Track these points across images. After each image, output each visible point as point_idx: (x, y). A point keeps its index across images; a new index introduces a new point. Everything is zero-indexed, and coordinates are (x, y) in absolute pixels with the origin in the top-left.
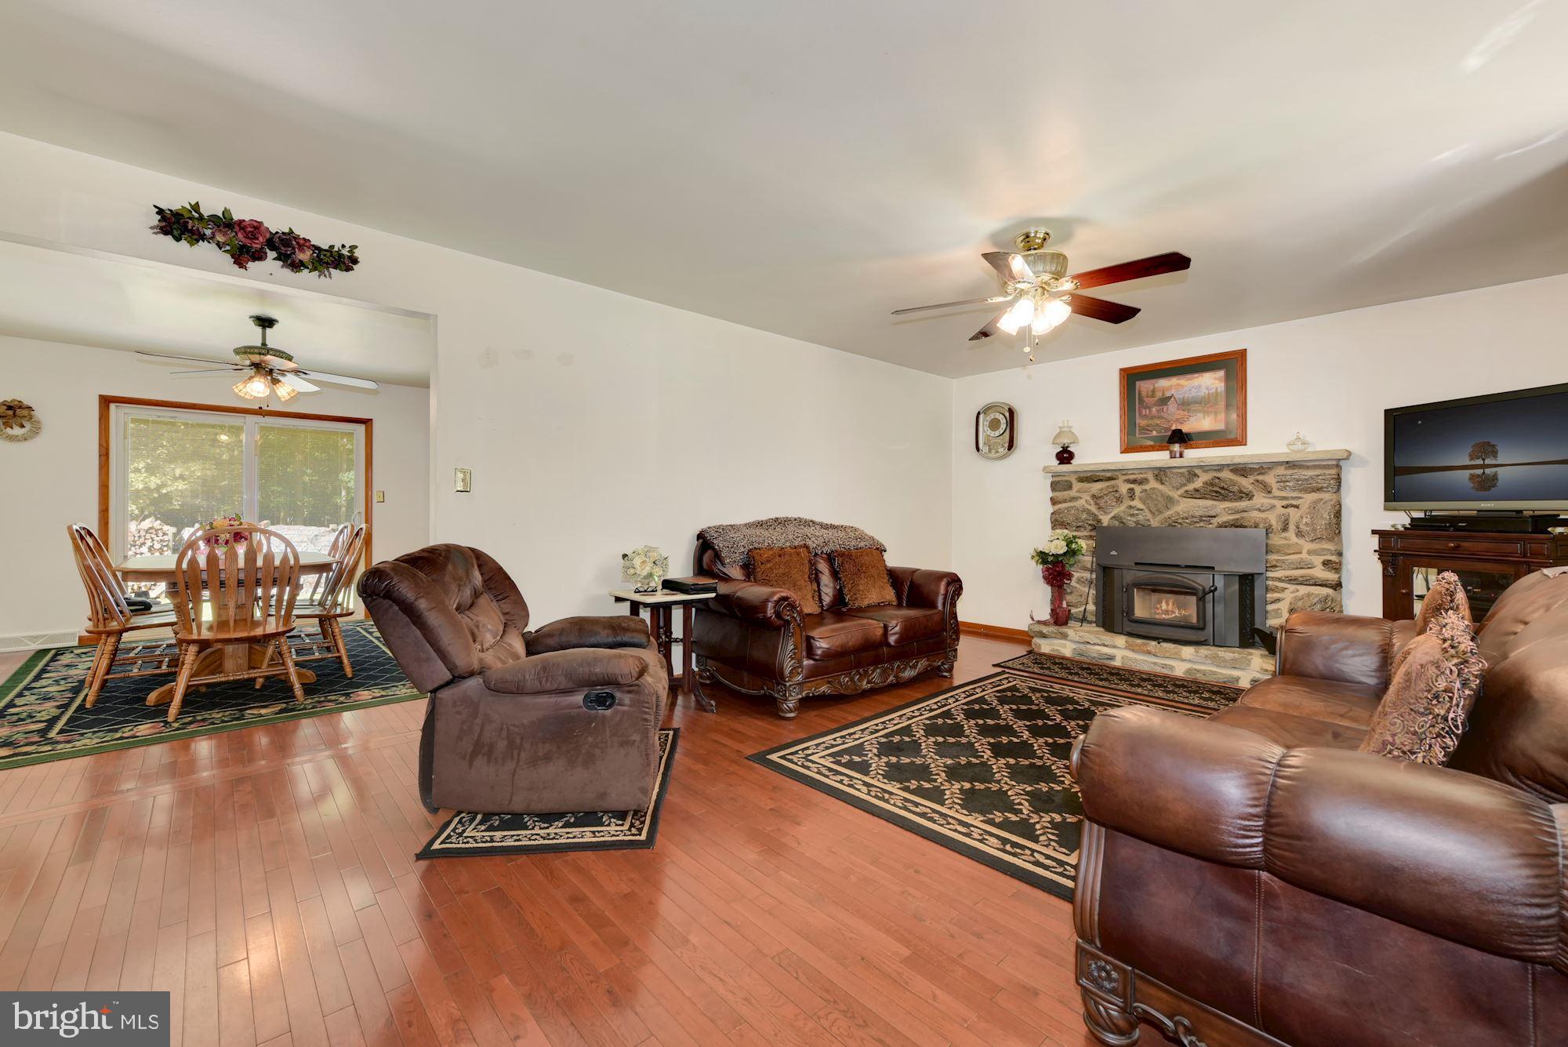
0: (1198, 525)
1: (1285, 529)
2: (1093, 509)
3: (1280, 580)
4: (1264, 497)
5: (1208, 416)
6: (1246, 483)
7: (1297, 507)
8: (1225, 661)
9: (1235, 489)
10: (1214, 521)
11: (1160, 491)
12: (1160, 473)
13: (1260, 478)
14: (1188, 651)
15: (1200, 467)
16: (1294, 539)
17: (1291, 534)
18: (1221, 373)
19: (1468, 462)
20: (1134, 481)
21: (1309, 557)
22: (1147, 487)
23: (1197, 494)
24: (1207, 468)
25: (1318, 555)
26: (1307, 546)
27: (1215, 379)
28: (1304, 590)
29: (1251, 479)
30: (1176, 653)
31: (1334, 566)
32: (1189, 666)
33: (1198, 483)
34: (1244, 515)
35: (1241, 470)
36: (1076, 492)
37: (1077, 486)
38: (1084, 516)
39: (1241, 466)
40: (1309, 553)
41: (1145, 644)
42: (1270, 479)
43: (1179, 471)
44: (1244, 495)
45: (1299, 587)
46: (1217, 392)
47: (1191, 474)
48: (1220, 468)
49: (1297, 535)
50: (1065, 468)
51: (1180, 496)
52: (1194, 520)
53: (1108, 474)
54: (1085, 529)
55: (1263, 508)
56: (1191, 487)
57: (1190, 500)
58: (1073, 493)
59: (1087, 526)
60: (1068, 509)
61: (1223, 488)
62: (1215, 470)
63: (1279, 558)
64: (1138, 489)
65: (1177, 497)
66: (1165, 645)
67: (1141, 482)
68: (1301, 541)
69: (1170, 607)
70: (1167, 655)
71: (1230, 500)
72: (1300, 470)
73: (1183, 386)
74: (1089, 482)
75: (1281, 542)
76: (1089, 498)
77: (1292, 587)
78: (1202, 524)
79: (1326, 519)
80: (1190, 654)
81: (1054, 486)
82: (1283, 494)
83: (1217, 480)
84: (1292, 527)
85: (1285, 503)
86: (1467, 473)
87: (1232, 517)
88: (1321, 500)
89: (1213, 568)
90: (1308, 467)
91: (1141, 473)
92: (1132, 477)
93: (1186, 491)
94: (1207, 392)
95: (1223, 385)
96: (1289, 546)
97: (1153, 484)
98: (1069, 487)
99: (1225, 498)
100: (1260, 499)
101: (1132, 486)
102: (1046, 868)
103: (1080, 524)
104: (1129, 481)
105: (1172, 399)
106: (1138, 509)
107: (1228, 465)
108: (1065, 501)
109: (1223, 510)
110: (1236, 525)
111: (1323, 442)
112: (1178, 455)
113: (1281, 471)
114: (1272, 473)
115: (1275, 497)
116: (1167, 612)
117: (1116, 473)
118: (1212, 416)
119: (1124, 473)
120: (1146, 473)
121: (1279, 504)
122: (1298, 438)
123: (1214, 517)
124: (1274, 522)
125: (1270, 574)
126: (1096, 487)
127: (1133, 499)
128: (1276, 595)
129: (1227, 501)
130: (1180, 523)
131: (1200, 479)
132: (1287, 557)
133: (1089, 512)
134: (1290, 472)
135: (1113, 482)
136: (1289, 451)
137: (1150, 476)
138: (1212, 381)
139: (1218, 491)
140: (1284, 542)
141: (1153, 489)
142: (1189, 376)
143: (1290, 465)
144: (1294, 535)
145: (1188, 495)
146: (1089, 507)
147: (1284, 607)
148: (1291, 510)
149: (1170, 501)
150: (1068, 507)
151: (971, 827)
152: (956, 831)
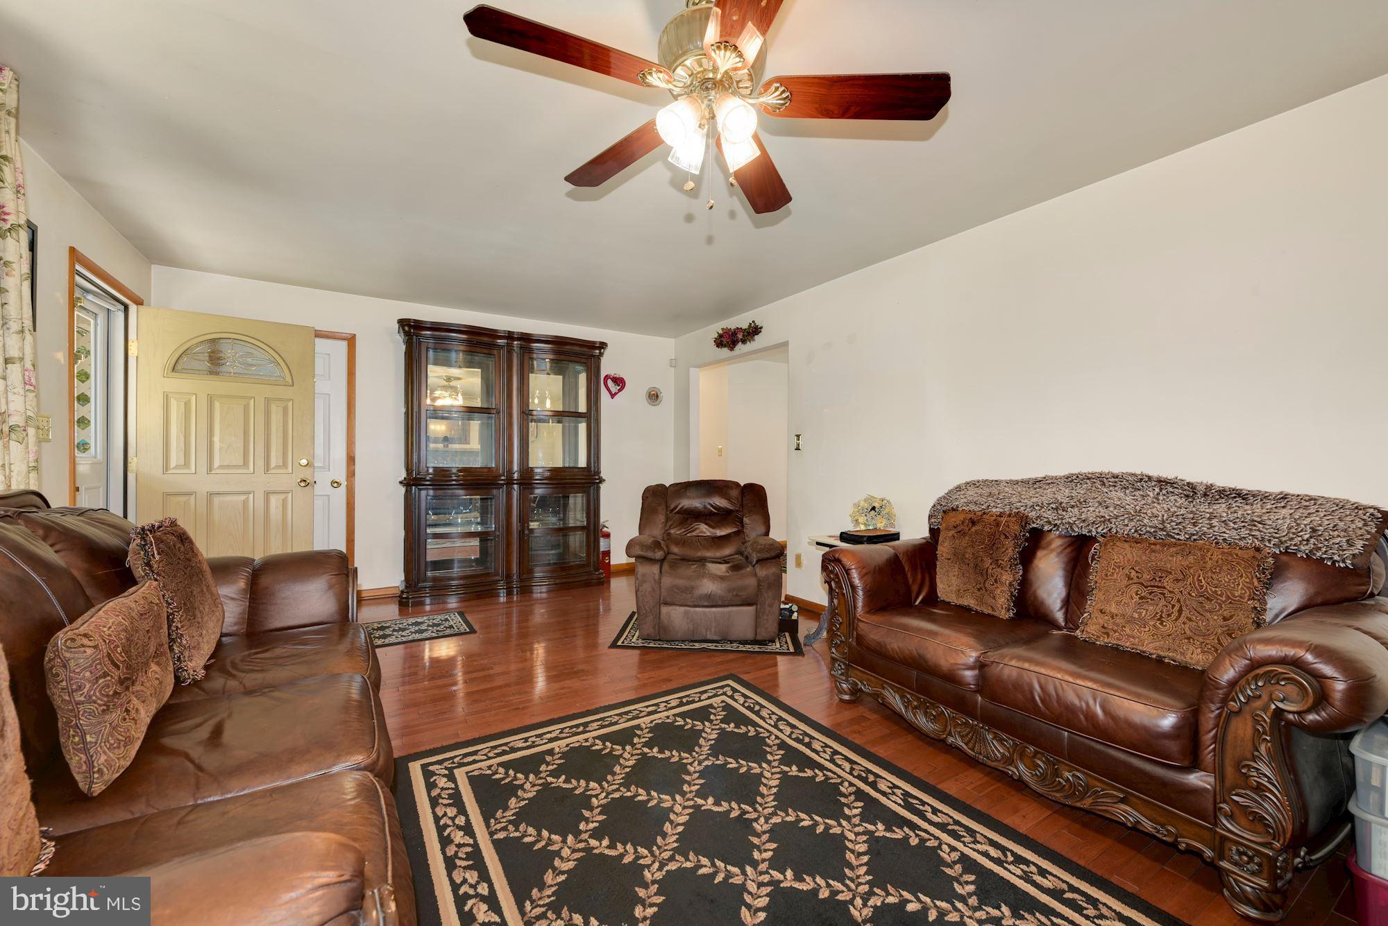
102: (465, 755)
151: (551, 740)
152: (550, 732)
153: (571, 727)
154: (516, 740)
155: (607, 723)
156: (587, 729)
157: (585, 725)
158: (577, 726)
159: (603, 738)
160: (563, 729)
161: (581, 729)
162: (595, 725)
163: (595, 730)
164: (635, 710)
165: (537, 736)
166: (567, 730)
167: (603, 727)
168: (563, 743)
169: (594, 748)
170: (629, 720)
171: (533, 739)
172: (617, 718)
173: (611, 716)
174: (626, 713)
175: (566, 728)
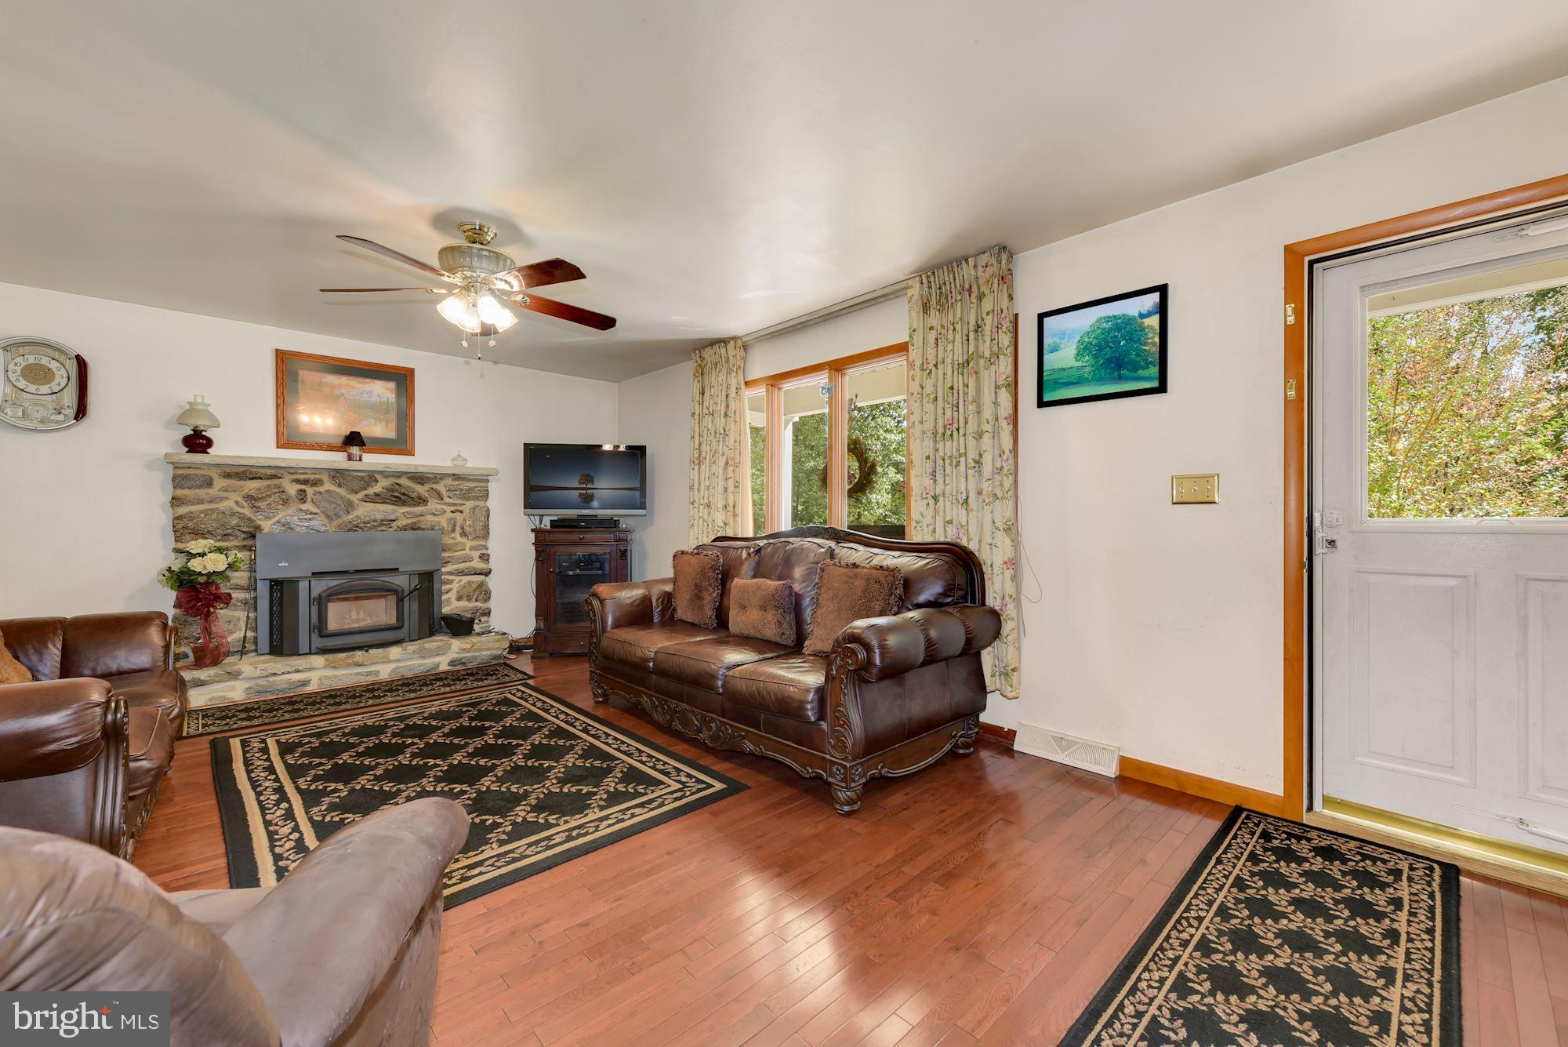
0: (379, 529)
1: (453, 531)
2: (247, 512)
3: (451, 573)
4: (439, 503)
5: (380, 423)
6: (422, 490)
7: (461, 512)
8: (432, 651)
9: (413, 495)
10: (394, 524)
11: (337, 493)
12: (337, 475)
13: (434, 486)
14: (395, 652)
15: (380, 472)
16: (459, 539)
17: (457, 535)
18: (392, 385)
19: (577, 485)
20: (305, 482)
21: (470, 552)
22: (321, 489)
23: (377, 498)
24: (385, 474)
25: (477, 550)
26: (469, 544)
27: (387, 389)
28: (465, 579)
29: (427, 487)
30: (384, 657)
31: (485, 558)
32: (393, 666)
33: (377, 488)
34: (421, 518)
35: (419, 478)
36: (220, 490)
37: (219, 483)
38: (234, 522)
39: (419, 475)
40: (471, 549)
41: (350, 657)
42: (441, 487)
43: (360, 474)
44: (421, 501)
45: (462, 578)
46: (388, 402)
47: (371, 477)
48: (400, 474)
49: (461, 535)
50: (197, 458)
51: (358, 500)
52: (375, 524)
53: (270, 472)
54: (236, 537)
55: (436, 514)
56: (370, 491)
57: (370, 504)
58: (214, 492)
59: (238, 533)
60: (205, 512)
61: (404, 494)
62: (396, 476)
63: (450, 555)
64: (310, 491)
65: (356, 501)
66: (372, 651)
67: (315, 483)
68: (464, 540)
69: (362, 615)
70: (375, 661)
71: (410, 506)
72: (463, 482)
73: (352, 387)
74: (241, 479)
75: (450, 542)
76: (239, 499)
77: (457, 579)
78: (383, 528)
79: (482, 521)
80: (398, 654)
81: (178, 481)
82: (451, 501)
83: (397, 487)
84: (458, 529)
85: (453, 508)
86: (577, 492)
87: (409, 521)
88: (478, 506)
89: (397, 569)
90: (469, 480)
91: (315, 474)
92: (302, 477)
93: (366, 495)
94: (378, 399)
95: (394, 396)
96: (457, 544)
97: (328, 486)
98: (209, 483)
99: (404, 503)
100: (433, 505)
101: (303, 487)
103: (229, 531)
104: (297, 481)
105: (342, 398)
106: (311, 513)
107: (407, 473)
108: (201, 502)
109: (402, 514)
110: (414, 528)
111: (475, 462)
112: (358, 459)
113: (449, 481)
114: (443, 483)
115: (445, 504)
116: (357, 620)
117: (281, 471)
118: (384, 424)
119: (292, 471)
120: (320, 474)
121: (448, 509)
122: (459, 455)
123: (394, 521)
124: (445, 525)
125: (443, 570)
126: (251, 486)
127: (305, 502)
128: (448, 587)
129: (406, 505)
130: (360, 528)
131: (378, 484)
132: (455, 554)
133: (242, 517)
134: (456, 483)
135: (276, 481)
136: (452, 465)
137: (325, 477)
138: (384, 390)
139: (398, 497)
140: (453, 541)
141: (328, 491)
142: (360, 379)
143: (456, 477)
144: (458, 535)
145: (368, 499)
146: (241, 511)
147: (452, 595)
148: (457, 515)
149: (350, 506)
150: (206, 510)
151: (606, 818)
152: (610, 826)
153: (587, 834)
154: (644, 815)
155: (543, 844)
156: (567, 834)
157: (570, 839)
158: (579, 836)
159: (548, 826)
160: (597, 830)
161: (574, 833)
162: (558, 839)
163: (557, 833)
164: (499, 867)
165: (623, 820)
166: (591, 830)
167: (548, 838)
168: (591, 817)
169: (558, 816)
170: (512, 851)
171: (626, 817)
172: (528, 852)
173: (537, 853)
174: (514, 860)
175: (593, 833)
